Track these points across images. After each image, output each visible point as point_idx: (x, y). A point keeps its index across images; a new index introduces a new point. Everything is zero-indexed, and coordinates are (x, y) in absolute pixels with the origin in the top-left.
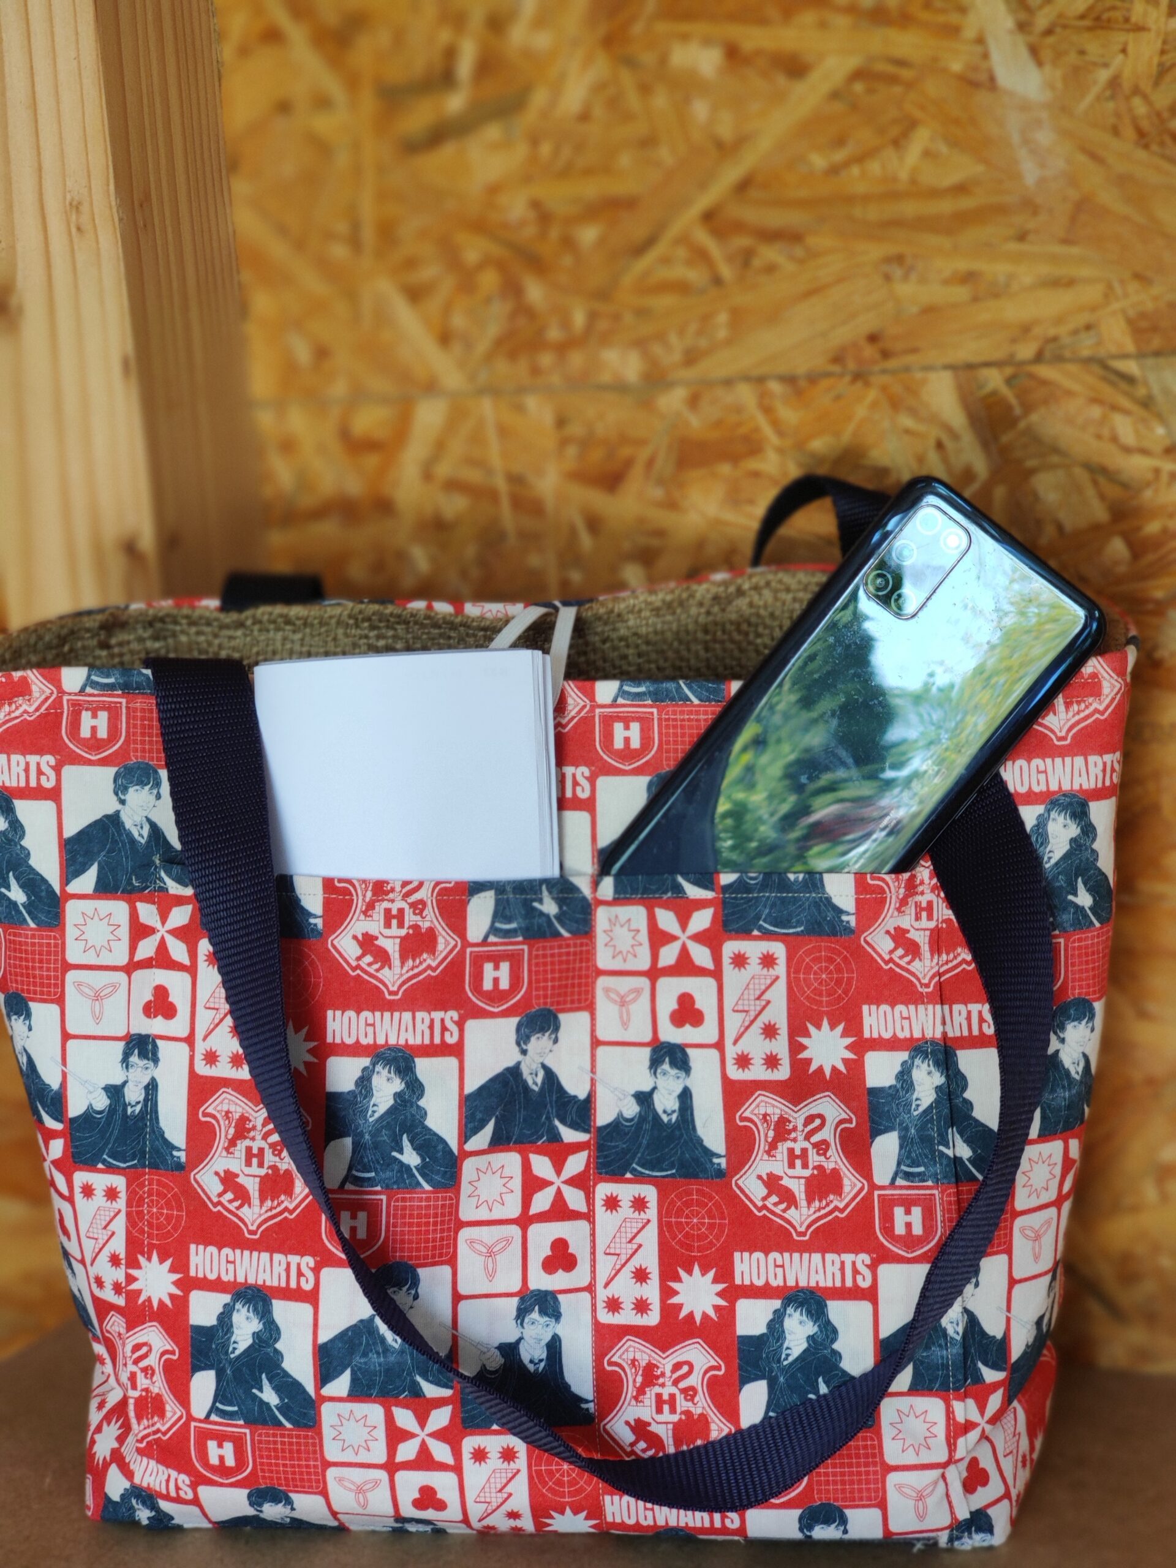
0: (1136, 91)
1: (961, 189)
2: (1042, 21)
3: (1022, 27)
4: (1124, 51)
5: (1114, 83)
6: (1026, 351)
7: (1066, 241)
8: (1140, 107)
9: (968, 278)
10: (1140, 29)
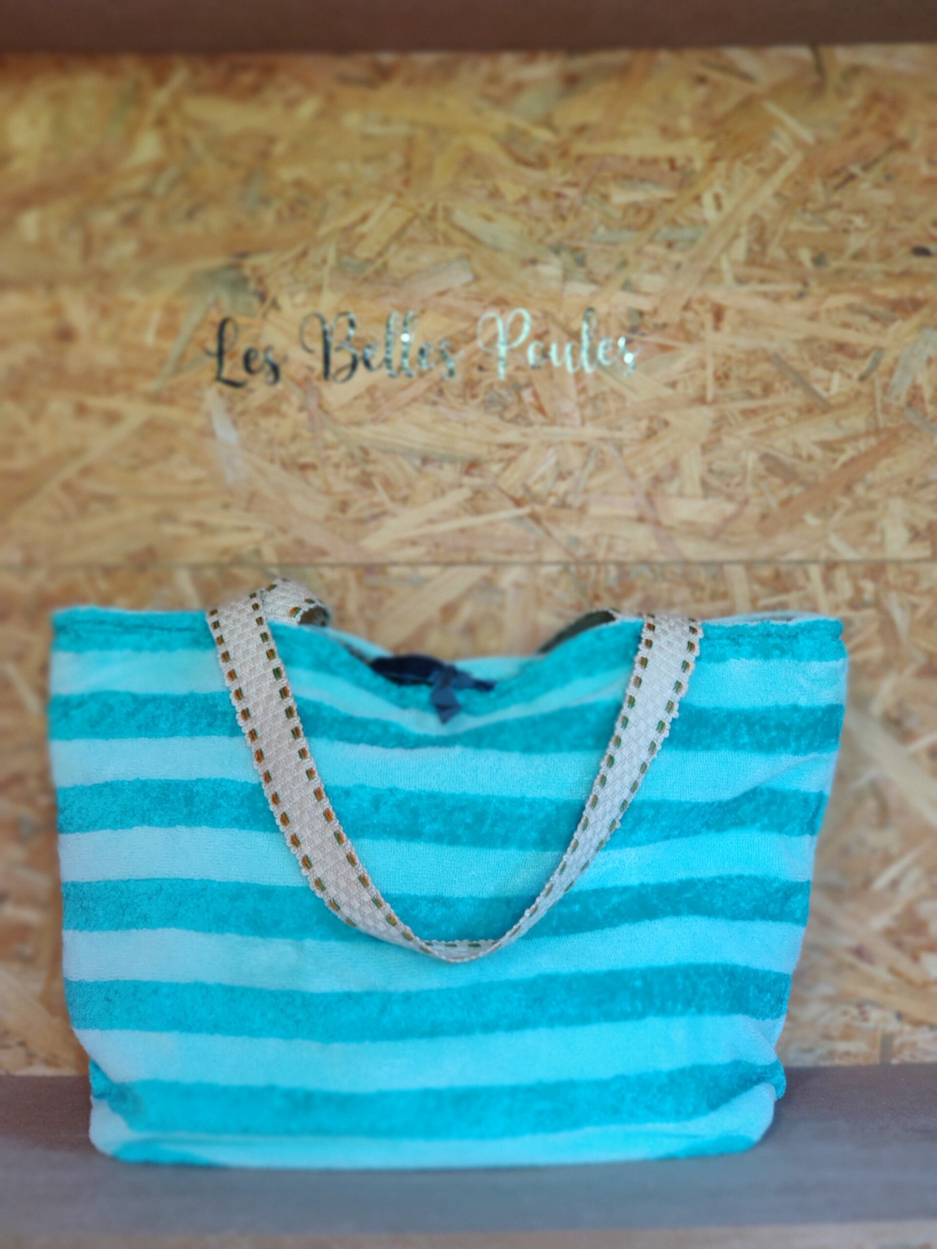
0: (281, 444)
1: (197, 482)
2: (239, 407)
3: (230, 410)
4: (277, 426)
5: (271, 442)
6: (226, 559)
7: (247, 509)
8: (282, 452)
9: (200, 526)
10: (283, 416)
